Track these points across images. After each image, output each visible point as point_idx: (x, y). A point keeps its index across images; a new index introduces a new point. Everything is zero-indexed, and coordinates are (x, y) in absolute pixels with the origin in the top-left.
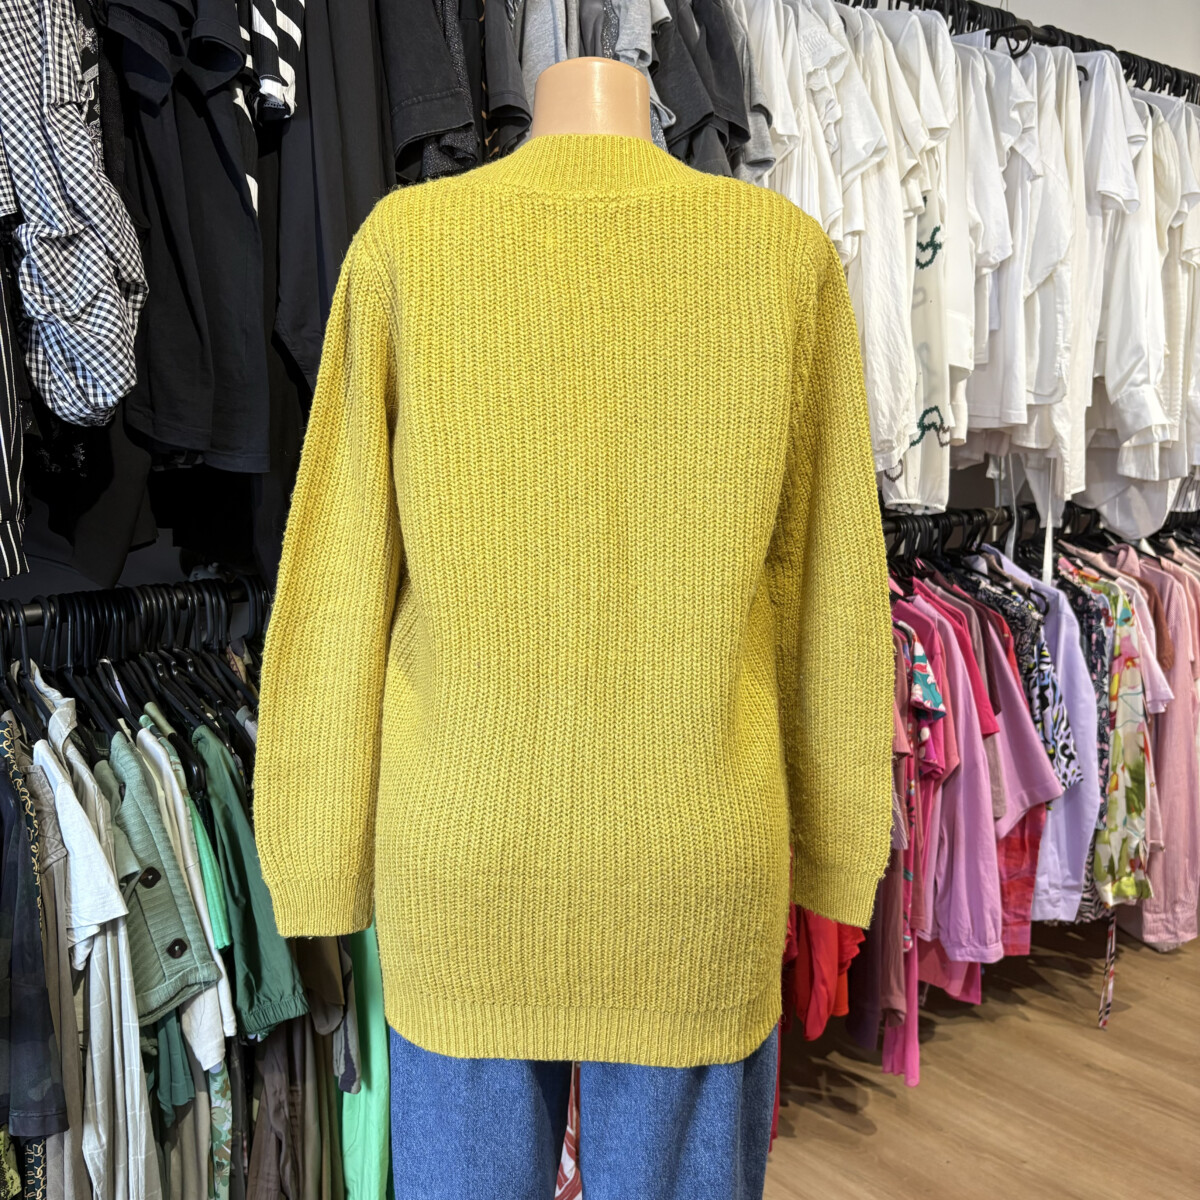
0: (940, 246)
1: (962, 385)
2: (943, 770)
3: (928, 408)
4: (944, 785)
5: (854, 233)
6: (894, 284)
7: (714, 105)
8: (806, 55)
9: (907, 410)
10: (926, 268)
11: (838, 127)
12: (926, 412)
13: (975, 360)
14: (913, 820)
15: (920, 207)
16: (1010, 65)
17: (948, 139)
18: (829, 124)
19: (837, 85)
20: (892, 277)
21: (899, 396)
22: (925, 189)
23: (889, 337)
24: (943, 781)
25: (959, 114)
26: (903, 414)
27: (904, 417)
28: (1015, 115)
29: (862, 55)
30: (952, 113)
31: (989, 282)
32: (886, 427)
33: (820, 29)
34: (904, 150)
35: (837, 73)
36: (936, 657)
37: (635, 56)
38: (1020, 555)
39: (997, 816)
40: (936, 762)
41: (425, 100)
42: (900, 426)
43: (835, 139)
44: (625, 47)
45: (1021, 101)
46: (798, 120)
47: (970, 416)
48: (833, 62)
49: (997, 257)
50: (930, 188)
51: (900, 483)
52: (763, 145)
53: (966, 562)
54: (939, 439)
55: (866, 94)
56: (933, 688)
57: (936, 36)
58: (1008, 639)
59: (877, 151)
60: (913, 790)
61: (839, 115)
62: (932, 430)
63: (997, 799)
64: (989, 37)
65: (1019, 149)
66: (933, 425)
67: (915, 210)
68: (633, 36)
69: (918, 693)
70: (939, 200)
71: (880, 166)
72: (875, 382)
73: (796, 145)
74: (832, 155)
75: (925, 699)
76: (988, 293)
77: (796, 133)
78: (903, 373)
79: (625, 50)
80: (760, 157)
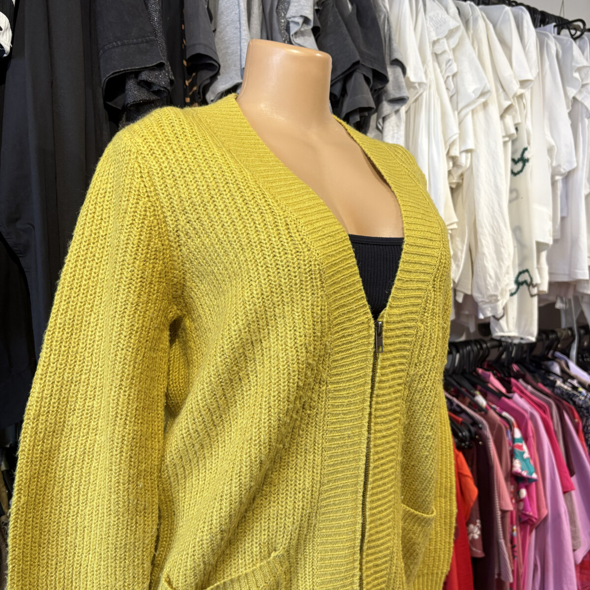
0: (527, 160)
1: (544, 254)
2: (536, 519)
3: (521, 270)
4: (536, 528)
5: (467, 151)
6: (496, 186)
7: (361, 57)
8: (432, 29)
9: (508, 273)
10: (518, 176)
11: (455, 79)
12: (520, 273)
13: (553, 236)
14: (516, 554)
15: (513, 134)
16: (572, 44)
17: (532, 88)
18: (448, 77)
19: (454, 50)
20: (495, 182)
21: (502, 264)
22: (517, 122)
23: (493, 222)
24: (536, 526)
25: (538, 74)
26: (505, 276)
27: (506, 279)
28: (576, 75)
29: (471, 32)
30: (535, 71)
31: (560, 185)
32: (493, 286)
33: (441, 12)
34: (502, 95)
35: (454, 41)
36: (529, 439)
37: (300, 21)
38: (580, 360)
39: (575, 548)
40: (531, 514)
41: (123, 45)
42: (503, 284)
43: (453, 86)
44: (294, 15)
45: (581, 65)
46: (426, 73)
47: (550, 274)
48: (450, 34)
49: (565, 168)
50: (520, 121)
51: (503, 322)
52: (399, 88)
53: (545, 365)
54: (530, 292)
55: (475, 56)
56: (528, 461)
57: (522, 22)
58: (578, 423)
59: (483, 94)
60: (515, 533)
61: (455, 70)
62: (525, 286)
63: (574, 537)
64: (556, 29)
65: (579, 98)
66: (525, 282)
67: (510, 136)
68: (300, 7)
69: (518, 466)
70: (527, 130)
71: (485, 105)
72: (484, 254)
73: (424, 90)
74: (451, 98)
75: (522, 470)
76: (559, 192)
77: (424, 80)
78: (504, 247)
79: (294, 17)
80: (397, 96)
